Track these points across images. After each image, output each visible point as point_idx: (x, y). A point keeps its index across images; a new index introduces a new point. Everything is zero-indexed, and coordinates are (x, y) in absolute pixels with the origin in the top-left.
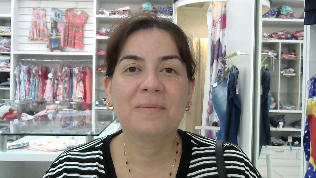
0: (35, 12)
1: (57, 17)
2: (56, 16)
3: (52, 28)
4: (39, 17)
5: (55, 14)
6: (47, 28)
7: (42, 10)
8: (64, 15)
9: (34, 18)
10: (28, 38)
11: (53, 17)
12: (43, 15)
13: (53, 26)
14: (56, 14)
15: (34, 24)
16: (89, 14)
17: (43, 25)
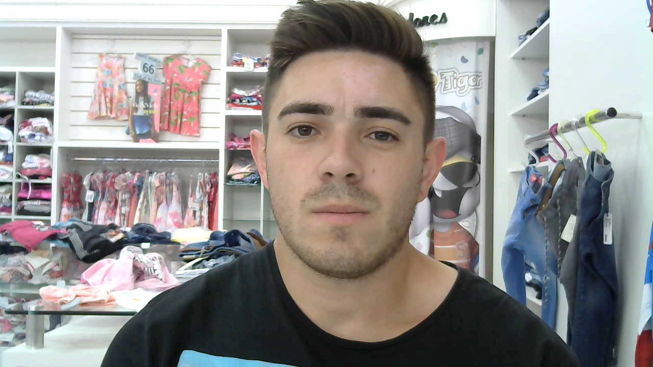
0: (104, 62)
1: (147, 72)
2: (146, 69)
3: (138, 94)
4: (112, 73)
5: (144, 67)
6: (126, 94)
7: (117, 59)
8: (162, 67)
9: (100, 74)
10: (89, 114)
11: (140, 71)
12: (118, 68)
13: (139, 91)
14: (146, 65)
15: (101, 86)
16: (213, 66)
17: (120, 87)
